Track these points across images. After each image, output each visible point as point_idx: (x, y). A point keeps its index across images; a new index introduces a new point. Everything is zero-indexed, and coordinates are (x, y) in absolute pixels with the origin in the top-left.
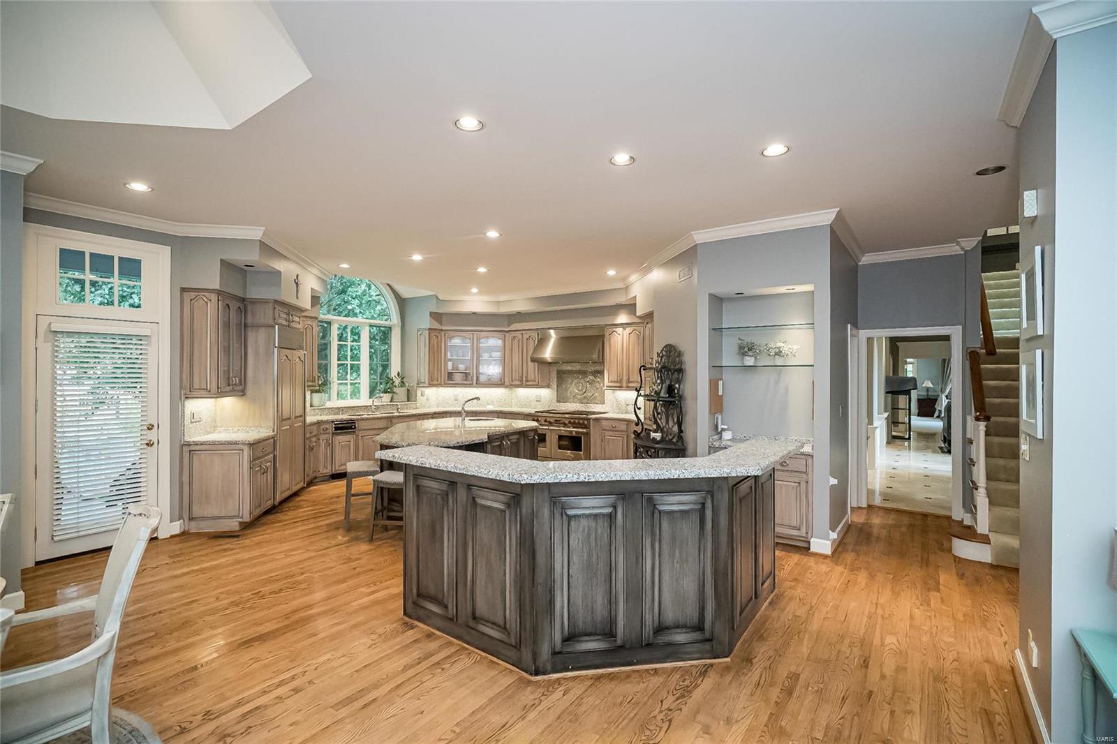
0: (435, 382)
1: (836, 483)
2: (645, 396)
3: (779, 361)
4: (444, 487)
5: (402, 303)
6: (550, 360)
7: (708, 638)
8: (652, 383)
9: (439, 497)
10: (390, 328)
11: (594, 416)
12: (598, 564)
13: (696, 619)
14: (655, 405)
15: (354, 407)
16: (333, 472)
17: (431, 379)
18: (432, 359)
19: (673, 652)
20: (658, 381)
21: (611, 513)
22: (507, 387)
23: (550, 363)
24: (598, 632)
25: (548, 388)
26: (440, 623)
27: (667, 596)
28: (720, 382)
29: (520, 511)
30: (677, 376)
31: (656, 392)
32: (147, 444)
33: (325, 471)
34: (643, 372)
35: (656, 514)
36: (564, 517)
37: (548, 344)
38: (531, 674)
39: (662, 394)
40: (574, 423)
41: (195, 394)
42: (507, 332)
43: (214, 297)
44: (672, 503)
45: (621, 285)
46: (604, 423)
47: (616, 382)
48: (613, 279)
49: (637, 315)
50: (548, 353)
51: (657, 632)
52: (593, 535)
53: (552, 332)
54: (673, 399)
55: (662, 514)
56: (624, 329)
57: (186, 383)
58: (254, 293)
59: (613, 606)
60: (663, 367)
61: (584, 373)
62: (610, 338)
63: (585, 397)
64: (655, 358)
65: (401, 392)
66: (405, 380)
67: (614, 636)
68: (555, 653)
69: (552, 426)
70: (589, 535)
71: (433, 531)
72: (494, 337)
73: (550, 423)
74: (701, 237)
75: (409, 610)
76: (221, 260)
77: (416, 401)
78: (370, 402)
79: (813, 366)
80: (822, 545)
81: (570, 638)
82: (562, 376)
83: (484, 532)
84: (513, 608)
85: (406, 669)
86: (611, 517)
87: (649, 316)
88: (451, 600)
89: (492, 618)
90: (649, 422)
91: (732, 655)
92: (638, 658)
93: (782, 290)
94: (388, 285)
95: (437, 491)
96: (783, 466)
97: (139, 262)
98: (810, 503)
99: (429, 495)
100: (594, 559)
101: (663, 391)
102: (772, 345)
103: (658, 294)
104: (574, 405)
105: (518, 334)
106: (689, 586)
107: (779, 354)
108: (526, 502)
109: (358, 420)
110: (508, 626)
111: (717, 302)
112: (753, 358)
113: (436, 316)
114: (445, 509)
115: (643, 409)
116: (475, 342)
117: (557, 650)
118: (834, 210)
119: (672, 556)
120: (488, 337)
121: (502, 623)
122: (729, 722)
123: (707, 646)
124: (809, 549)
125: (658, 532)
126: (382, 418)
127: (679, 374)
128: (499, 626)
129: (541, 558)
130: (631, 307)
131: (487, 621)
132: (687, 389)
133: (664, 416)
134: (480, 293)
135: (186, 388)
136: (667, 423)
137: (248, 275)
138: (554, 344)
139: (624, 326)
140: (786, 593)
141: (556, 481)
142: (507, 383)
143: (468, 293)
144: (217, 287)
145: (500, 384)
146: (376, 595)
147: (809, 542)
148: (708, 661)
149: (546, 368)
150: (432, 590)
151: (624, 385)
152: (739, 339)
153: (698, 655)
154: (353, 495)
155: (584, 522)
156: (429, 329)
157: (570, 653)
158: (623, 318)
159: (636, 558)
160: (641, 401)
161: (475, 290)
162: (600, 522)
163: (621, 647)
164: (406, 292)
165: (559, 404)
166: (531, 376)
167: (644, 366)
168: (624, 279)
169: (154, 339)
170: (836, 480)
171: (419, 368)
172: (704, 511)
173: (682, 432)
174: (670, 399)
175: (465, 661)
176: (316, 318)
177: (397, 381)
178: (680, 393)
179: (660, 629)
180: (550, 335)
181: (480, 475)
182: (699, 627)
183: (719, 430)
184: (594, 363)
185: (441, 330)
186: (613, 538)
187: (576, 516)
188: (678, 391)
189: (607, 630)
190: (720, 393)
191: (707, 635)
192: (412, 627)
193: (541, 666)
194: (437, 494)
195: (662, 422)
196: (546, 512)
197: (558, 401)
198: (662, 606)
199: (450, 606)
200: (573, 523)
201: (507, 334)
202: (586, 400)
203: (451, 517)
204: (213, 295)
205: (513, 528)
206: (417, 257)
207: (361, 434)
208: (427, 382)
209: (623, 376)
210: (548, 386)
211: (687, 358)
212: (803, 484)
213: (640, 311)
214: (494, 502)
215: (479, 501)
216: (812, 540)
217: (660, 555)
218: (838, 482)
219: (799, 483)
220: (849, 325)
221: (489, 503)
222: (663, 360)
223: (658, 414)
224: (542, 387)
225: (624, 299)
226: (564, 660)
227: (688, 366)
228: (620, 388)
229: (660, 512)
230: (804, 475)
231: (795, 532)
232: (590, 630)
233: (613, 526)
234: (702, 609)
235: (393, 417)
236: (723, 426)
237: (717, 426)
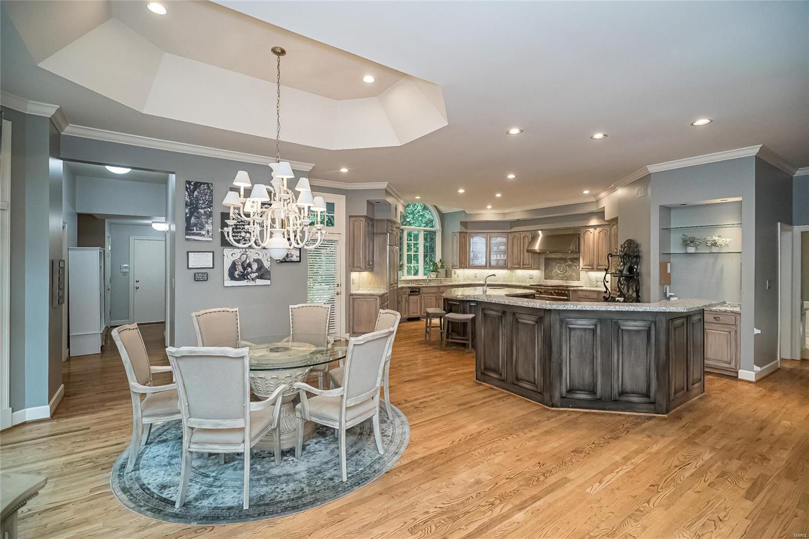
0: (463, 266)
1: (760, 332)
2: (611, 274)
3: (714, 250)
4: (500, 314)
5: (442, 216)
6: (538, 251)
7: (652, 401)
8: (617, 264)
9: (497, 319)
10: (435, 232)
11: (572, 288)
12: (586, 354)
13: (644, 390)
14: (619, 280)
15: (418, 280)
16: (409, 317)
17: (461, 263)
18: (461, 250)
19: (630, 407)
20: (622, 264)
21: (594, 328)
22: (509, 269)
23: (539, 253)
24: (587, 390)
25: (539, 269)
26: (497, 383)
27: (626, 375)
28: (669, 265)
29: (544, 325)
30: (635, 260)
31: (620, 271)
32: (337, 294)
33: (405, 316)
34: (610, 258)
35: (620, 331)
36: (567, 328)
37: (537, 241)
38: (549, 406)
39: (624, 272)
40: (558, 293)
41: (355, 269)
42: (510, 233)
43: (363, 219)
44: (630, 325)
45: (593, 199)
46: (580, 293)
47: (589, 265)
48: (585, 196)
49: (606, 219)
50: (537, 247)
51: (621, 394)
52: (584, 339)
53: (540, 232)
54: (633, 275)
55: (624, 331)
56: (595, 229)
57: (351, 264)
58: (378, 216)
59: (595, 378)
60: (625, 255)
61: (565, 260)
62: (584, 236)
63: (565, 276)
64: (619, 248)
65: (442, 271)
66: (444, 264)
67: (596, 394)
68: (562, 397)
69: (541, 294)
70: (581, 339)
71: (493, 335)
72: (500, 236)
73: (541, 292)
74: (653, 169)
75: (479, 378)
76: (368, 201)
77: (451, 277)
78: (425, 277)
79: (740, 252)
80: (748, 374)
81: (571, 391)
82: (548, 262)
83: (523, 336)
84: (539, 373)
85: (484, 398)
86: (594, 331)
87: (615, 221)
88: (503, 370)
89: (527, 379)
90: (614, 292)
91: (668, 414)
92: (609, 407)
93: (719, 201)
94: (435, 206)
95: (495, 316)
96: (717, 320)
97: (334, 204)
98: (739, 347)
99: (491, 318)
100: (584, 351)
101: (625, 270)
102: (709, 238)
103: (621, 205)
104: (557, 281)
105: (517, 234)
106: (641, 372)
107: (715, 244)
108: (547, 319)
109: (422, 287)
110: (536, 383)
111: (666, 210)
112: (694, 248)
113: (464, 224)
114: (500, 325)
115: (610, 282)
116: (488, 239)
117: (564, 396)
118: (758, 146)
119: (630, 354)
120: (496, 237)
121: (533, 381)
122: (663, 436)
123: (652, 406)
124: (738, 377)
125: (621, 341)
126: (434, 287)
127: (637, 259)
128: (531, 382)
129: (555, 349)
130: (601, 214)
131: (524, 380)
132: (642, 268)
133: (626, 287)
134: (493, 208)
135: (352, 266)
136: (628, 291)
137: (375, 207)
138: (541, 241)
139: (595, 227)
140: (712, 396)
141: (565, 309)
142: (509, 266)
143: (485, 208)
144: (366, 215)
145: (505, 267)
146: (458, 372)
147: (738, 372)
148: (653, 415)
149: (537, 256)
150: (493, 366)
151: (595, 267)
152: (684, 235)
153: (647, 411)
154: (433, 327)
155: (578, 332)
156: (460, 232)
157: (570, 398)
158: (594, 222)
159: (608, 354)
160: (608, 277)
161: (489, 207)
162: (588, 332)
163: (600, 399)
164: (445, 209)
165: (546, 280)
166: (526, 262)
167: (611, 254)
168: (595, 196)
169: (339, 242)
170: (760, 331)
171: (453, 257)
172: (650, 331)
173: (639, 297)
174: (630, 275)
175: (512, 400)
176: (399, 228)
177: (439, 265)
178: (638, 271)
179: (623, 393)
180: (539, 234)
181: (523, 305)
182: (647, 395)
183: (668, 296)
184: (572, 252)
185: (467, 233)
186: (595, 342)
187: (575, 329)
188: (636, 270)
189: (591, 389)
190: (669, 271)
191: (652, 400)
192: (481, 385)
193: (555, 403)
194: (495, 318)
195: (625, 291)
196: (558, 326)
197: (546, 279)
198: (624, 380)
199: (503, 374)
200: (572, 332)
201: (509, 234)
202: (568, 278)
203: (503, 329)
204: (362, 218)
205: (540, 335)
206: (461, 191)
207: (423, 295)
208: (458, 265)
209: (594, 261)
210: (538, 269)
211: (643, 249)
212: (733, 333)
213: (607, 218)
214: (529, 320)
215: (520, 320)
216: (740, 371)
217: (622, 354)
218: (761, 332)
219: (730, 332)
220: (779, 223)
221: (525, 321)
222: (625, 250)
223: (621, 285)
224: (534, 269)
225: (596, 209)
226: (567, 401)
227: (643, 254)
228: (592, 269)
229: (622, 330)
230: (734, 327)
231: (726, 365)
232: (581, 388)
233: (595, 336)
234: (649, 386)
235: (440, 286)
236: (670, 294)
237: (666, 294)
